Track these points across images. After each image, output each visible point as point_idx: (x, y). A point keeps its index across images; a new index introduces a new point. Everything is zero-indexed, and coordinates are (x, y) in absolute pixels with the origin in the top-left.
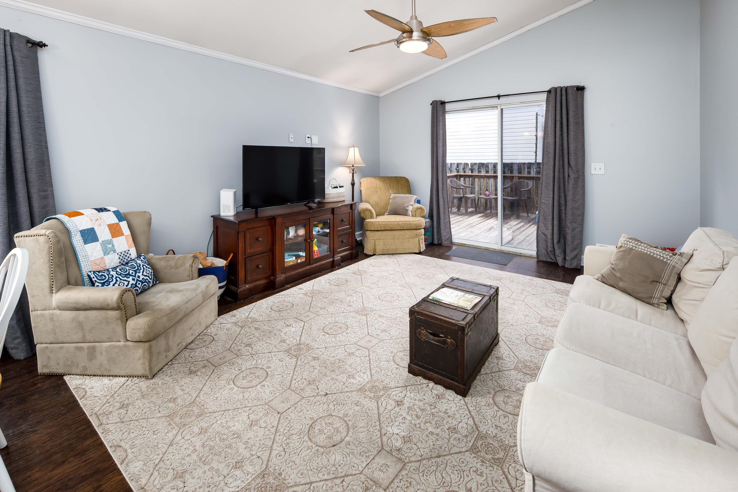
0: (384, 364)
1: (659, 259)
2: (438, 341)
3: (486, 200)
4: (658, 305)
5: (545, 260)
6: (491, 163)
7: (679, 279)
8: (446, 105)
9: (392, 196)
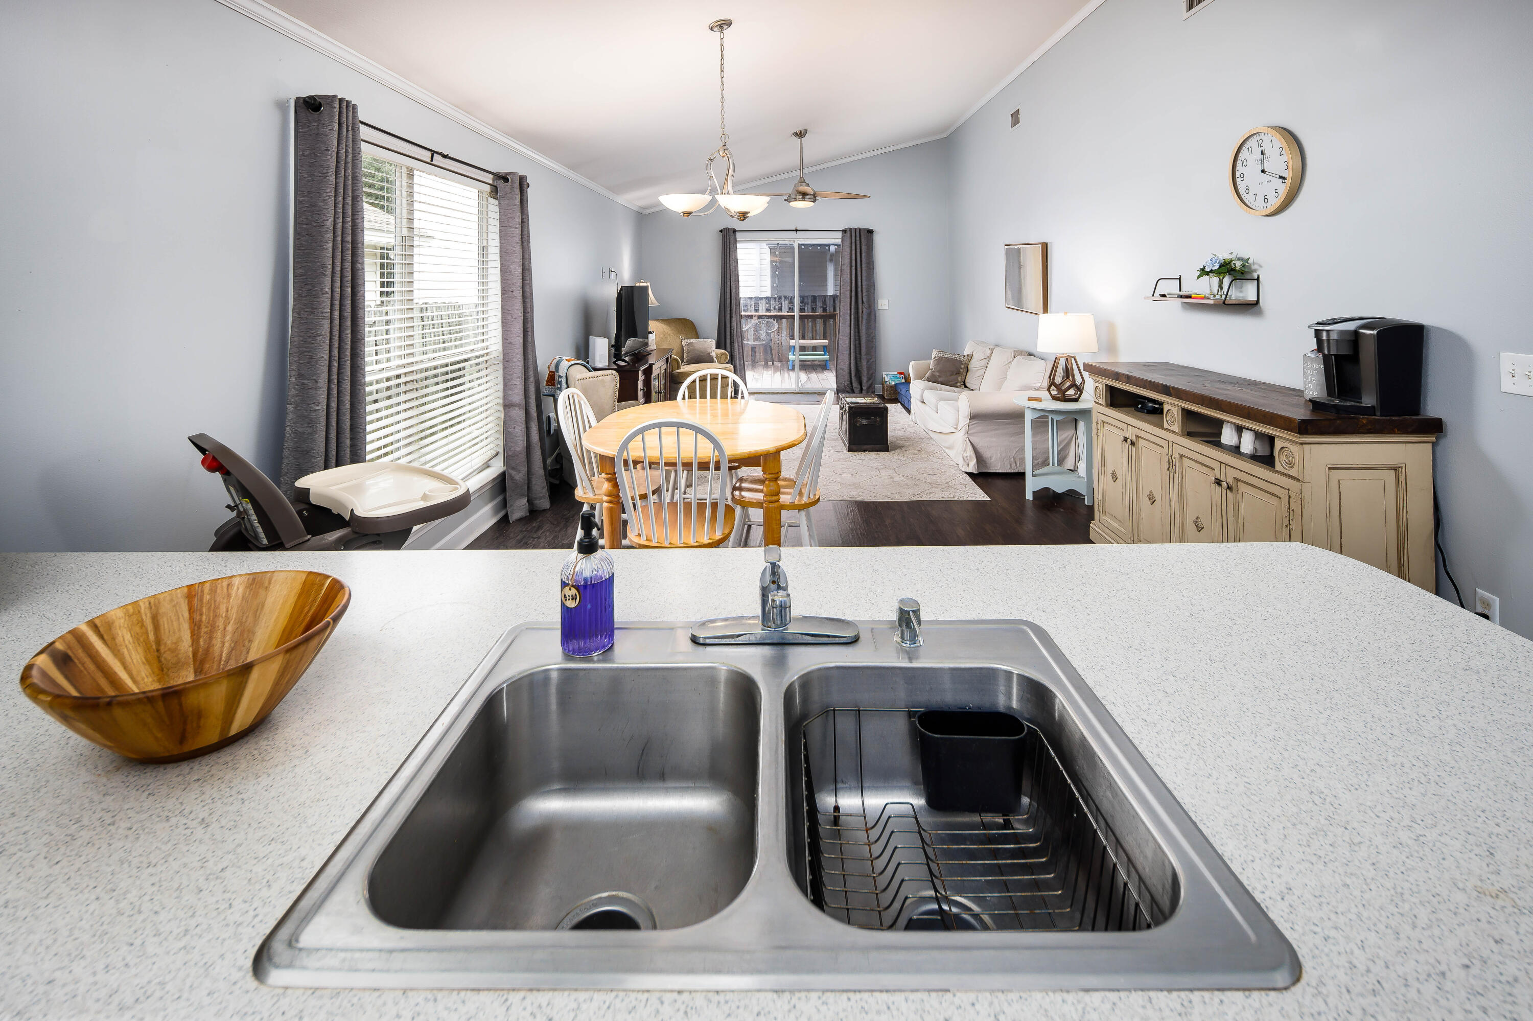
1: (955, 360)
2: (870, 422)
4: (959, 386)
7: (968, 370)
8: (738, 234)
9: (685, 342)
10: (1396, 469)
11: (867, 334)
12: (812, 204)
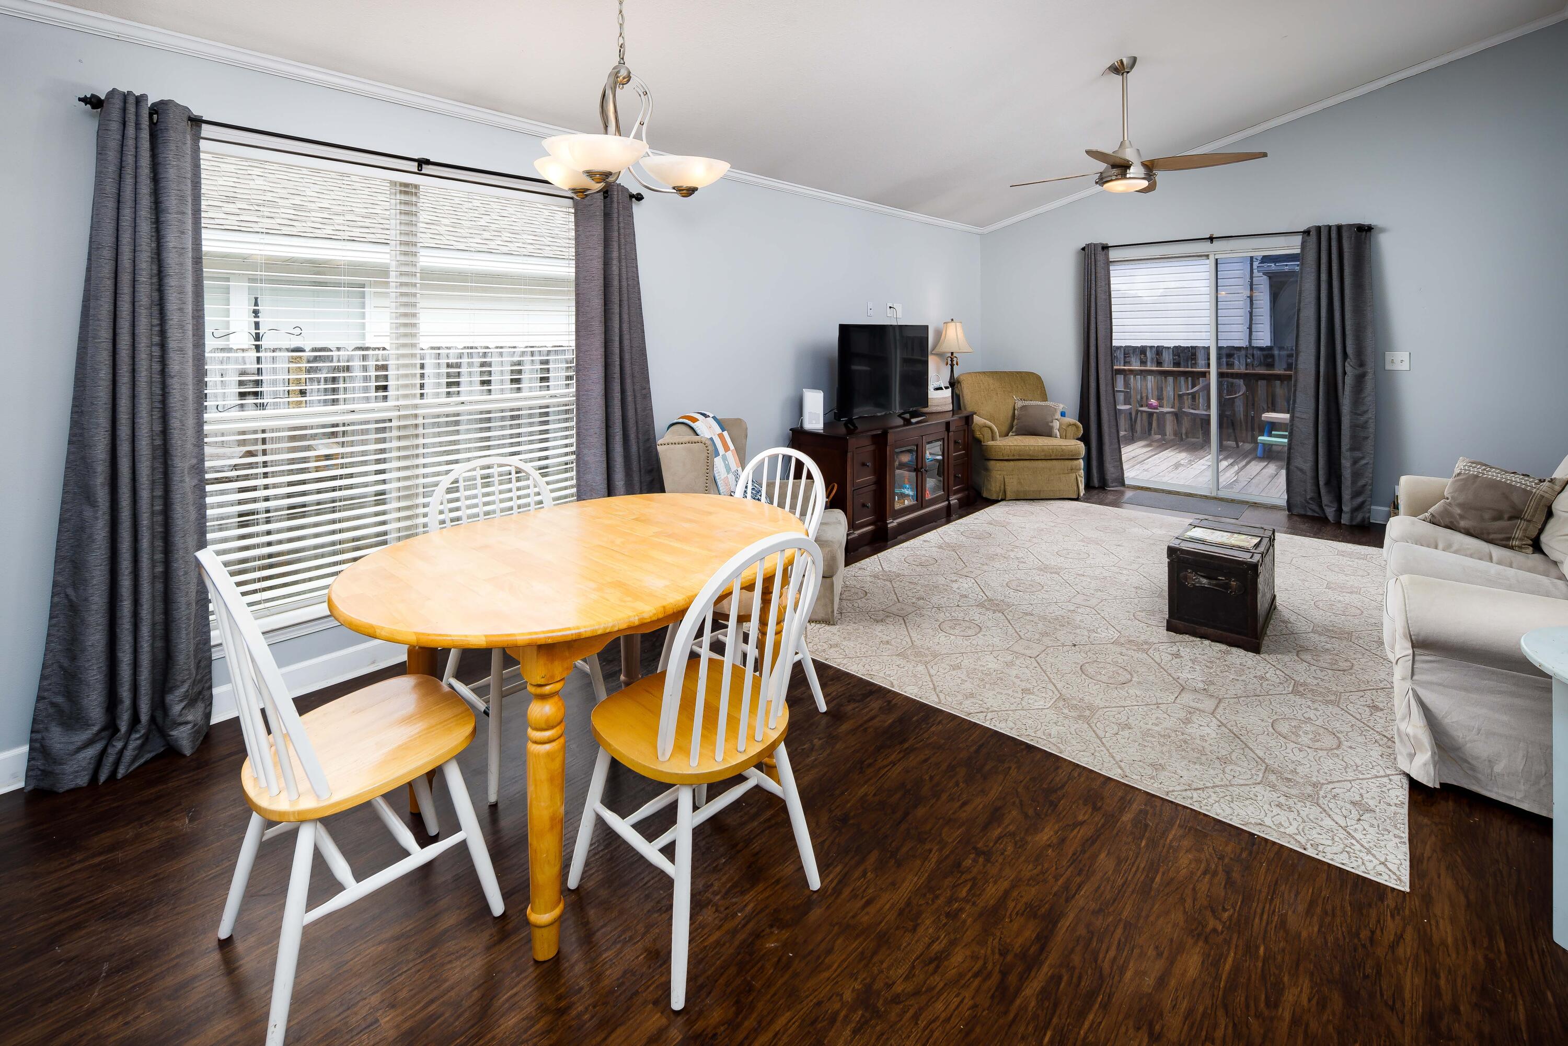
0: (1124, 622)
1: (1519, 487)
2: (1216, 585)
3: (1150, 415)
4: (1520, 548)
5: (1303, 513)
6: (1151, 347)
7: (1550, 514)
8: (1112, 251)
9: (1019, 404)
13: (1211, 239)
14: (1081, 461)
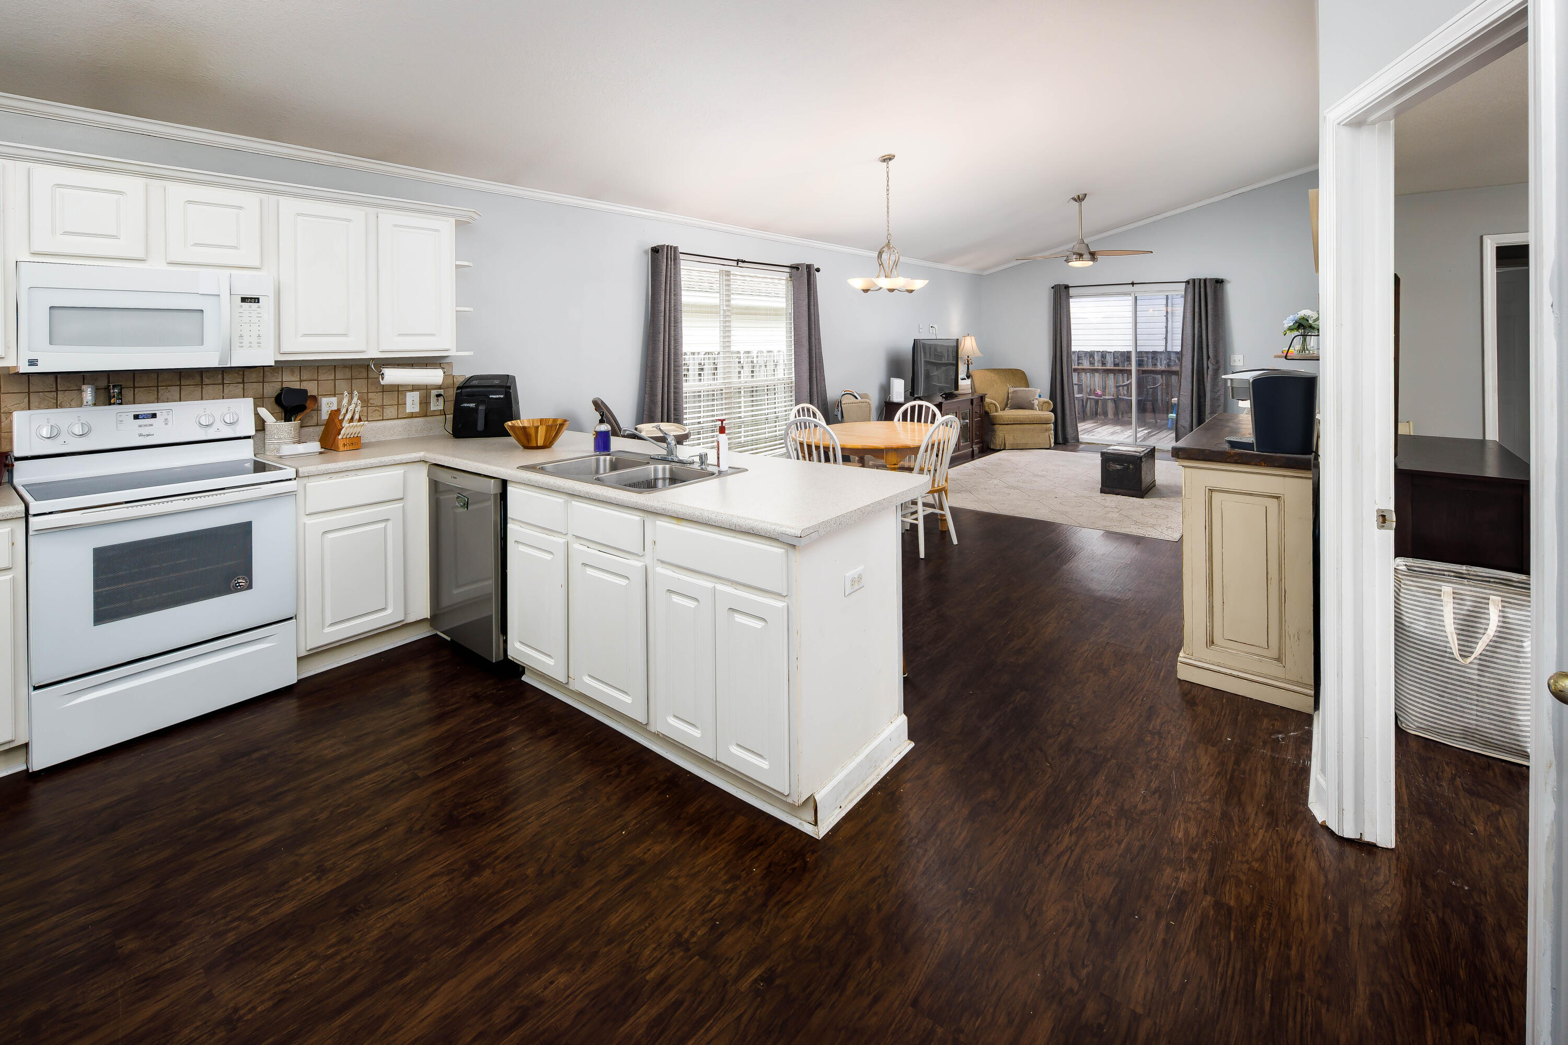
2: (1123, 469)
3: (1097, 402)
8: (1071, 289)
9: (1011, 390)
10: (1278, 498)
11: (1213, 391)
12: (1091, 263)
13: (1133, 284)
14: (1052, 425)
